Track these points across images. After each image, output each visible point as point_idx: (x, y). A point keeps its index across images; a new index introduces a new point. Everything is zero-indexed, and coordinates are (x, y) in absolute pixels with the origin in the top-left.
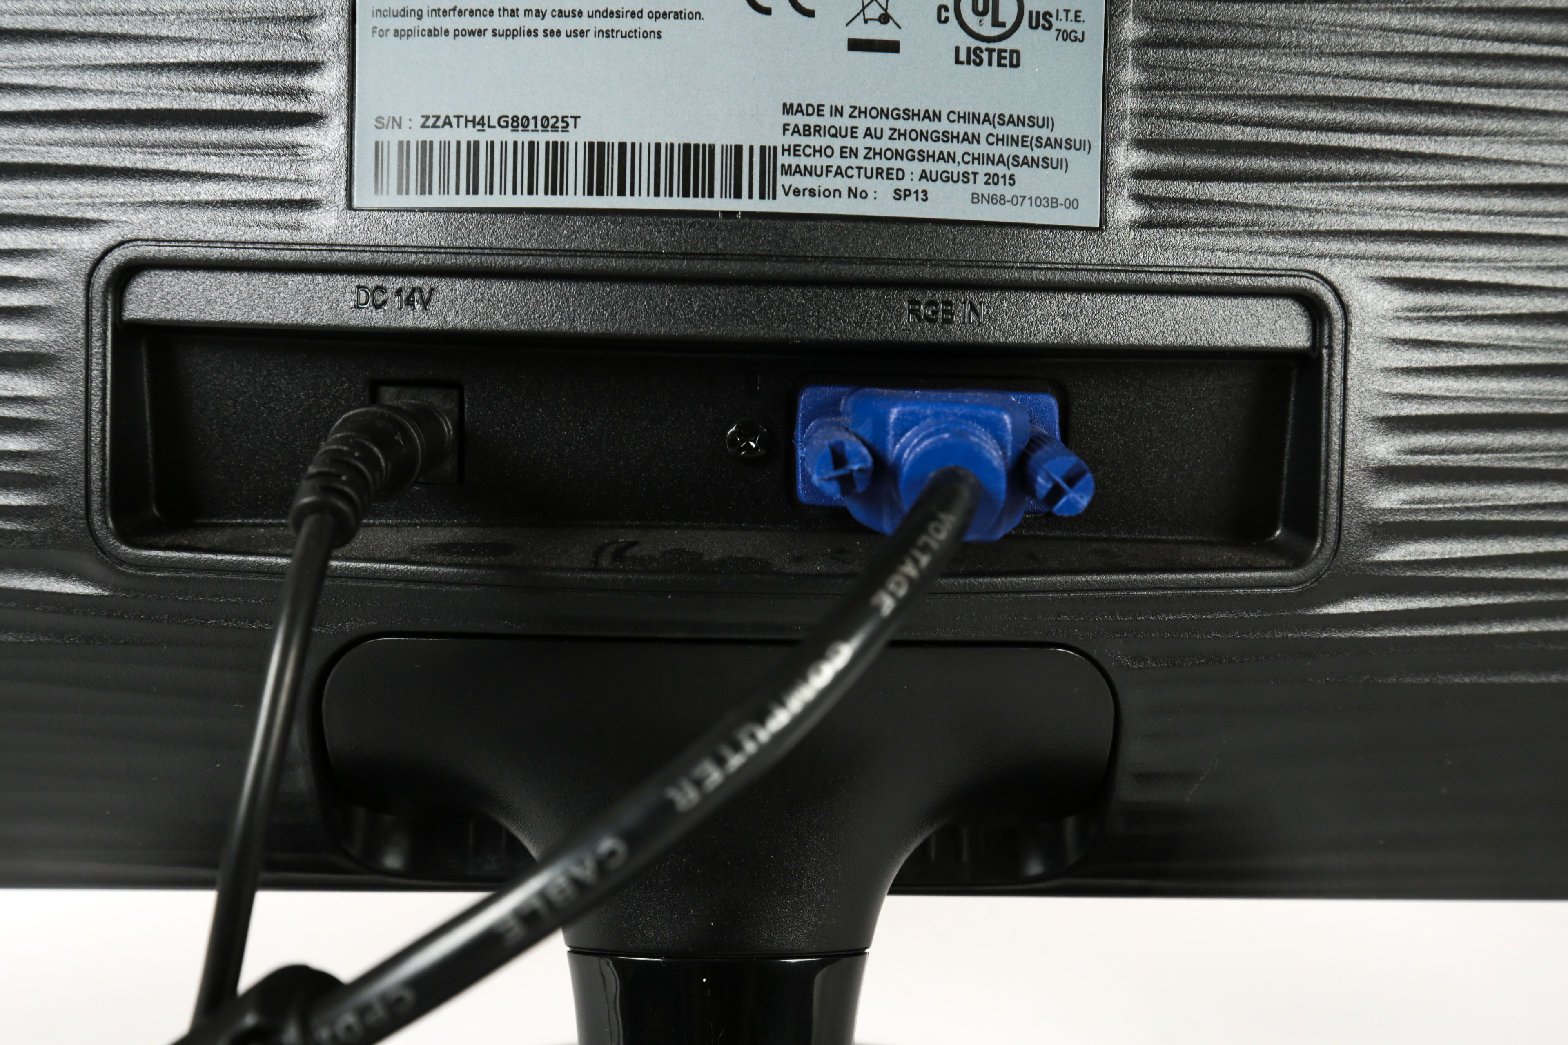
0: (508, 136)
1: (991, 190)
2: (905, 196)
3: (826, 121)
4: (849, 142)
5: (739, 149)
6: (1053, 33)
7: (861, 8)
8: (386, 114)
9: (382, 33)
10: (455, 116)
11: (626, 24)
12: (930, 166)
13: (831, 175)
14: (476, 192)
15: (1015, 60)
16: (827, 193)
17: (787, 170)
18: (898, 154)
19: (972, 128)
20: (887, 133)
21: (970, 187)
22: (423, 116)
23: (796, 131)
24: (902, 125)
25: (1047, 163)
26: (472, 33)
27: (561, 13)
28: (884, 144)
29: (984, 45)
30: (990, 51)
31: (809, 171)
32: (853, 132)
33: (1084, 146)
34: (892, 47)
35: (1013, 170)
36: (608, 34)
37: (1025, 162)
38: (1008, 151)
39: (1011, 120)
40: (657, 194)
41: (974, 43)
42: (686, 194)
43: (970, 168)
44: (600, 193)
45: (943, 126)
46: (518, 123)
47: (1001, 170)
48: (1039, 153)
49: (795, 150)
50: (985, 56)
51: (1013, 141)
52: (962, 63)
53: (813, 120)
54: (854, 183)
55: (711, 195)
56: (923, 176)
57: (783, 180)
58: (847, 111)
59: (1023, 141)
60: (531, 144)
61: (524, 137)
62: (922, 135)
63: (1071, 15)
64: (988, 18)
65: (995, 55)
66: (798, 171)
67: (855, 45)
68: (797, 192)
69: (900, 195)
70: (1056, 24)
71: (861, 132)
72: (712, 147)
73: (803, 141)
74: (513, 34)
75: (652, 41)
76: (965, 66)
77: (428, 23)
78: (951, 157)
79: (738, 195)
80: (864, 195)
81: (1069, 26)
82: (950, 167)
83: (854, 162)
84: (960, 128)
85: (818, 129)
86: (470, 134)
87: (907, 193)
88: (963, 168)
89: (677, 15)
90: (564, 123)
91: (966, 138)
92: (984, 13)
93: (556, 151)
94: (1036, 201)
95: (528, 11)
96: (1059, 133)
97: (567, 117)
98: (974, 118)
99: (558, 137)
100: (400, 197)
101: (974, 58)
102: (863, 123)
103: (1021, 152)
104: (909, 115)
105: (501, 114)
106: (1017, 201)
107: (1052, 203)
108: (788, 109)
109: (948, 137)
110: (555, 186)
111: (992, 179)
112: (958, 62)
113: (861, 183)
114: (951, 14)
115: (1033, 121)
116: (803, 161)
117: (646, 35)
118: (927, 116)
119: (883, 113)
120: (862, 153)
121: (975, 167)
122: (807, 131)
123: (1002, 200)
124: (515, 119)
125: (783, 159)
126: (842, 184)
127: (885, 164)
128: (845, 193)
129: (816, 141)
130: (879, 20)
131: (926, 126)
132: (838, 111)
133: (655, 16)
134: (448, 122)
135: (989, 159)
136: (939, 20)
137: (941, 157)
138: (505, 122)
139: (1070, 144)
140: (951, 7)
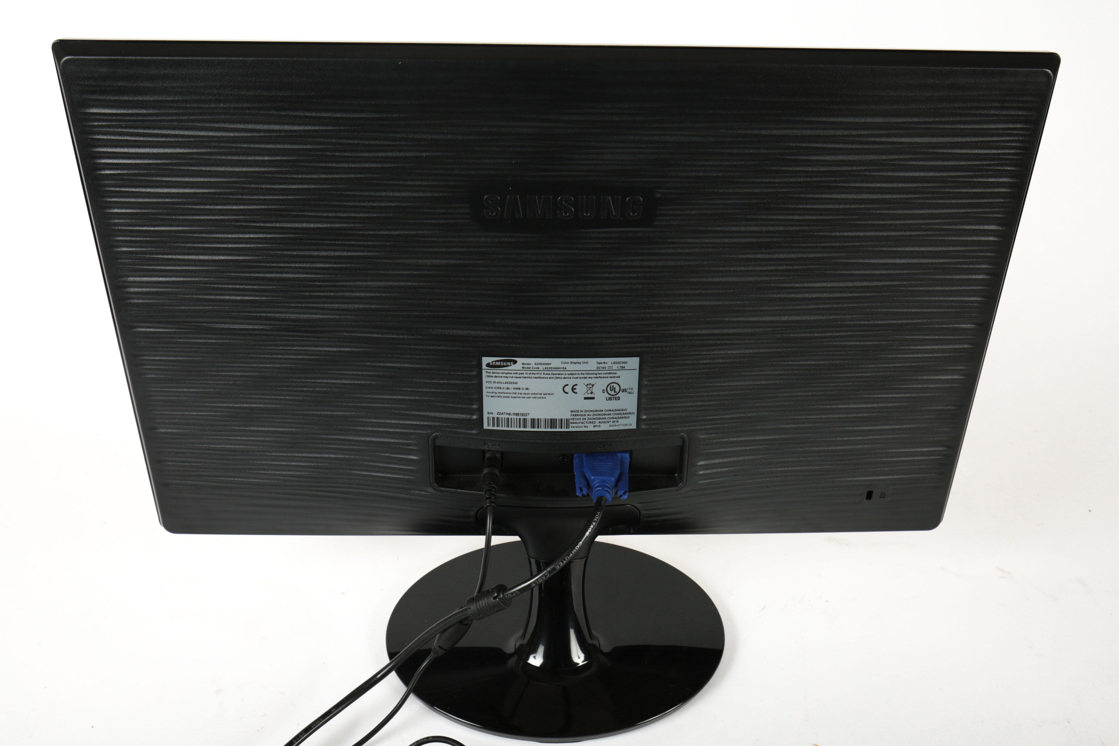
0: (515, 417)
1: (614, 424)
3: (580, 413)
4: (584, 417)
5: (562, 419)
6: (627, 392)
7: (587, 391)
8: (490, 412)
9: (489, 396)
10: (504, 413)
11: (539, 396)
12: (601, 420)
13: (580, 424)
14: (509, 427)
15: (619, 398)
16: (580, 427)
17: (571, 423)
18: (594, 419)
19: (609, 413)
20: (592, 415)
21: (609, 424)
22: (497, 413)
23: (573, 415)
24: (595, 413)
25: (625, 417)
26: (507, 397)
27: (525, 394)
28: (592, 417)
29: (612, 396)
30: (614, 397)
31: (576, 423)
32: (585, 415)
33: (633, 413)
34: (593, 398)
35: (618, 420)
36: (535, 398)
37: (621, 418)
38: (617, 416)
39: (618, 410)
40: (545, 428)
41: (610, 396)
42: (551, 428)
43: (609, 420)
44: (534, 428)
45: (604, 412)
46: (517, 414)
47: (615, 420)
48: (623, 416)
49: (573, 419)
50: (612, 398)
51: (618, 414)
53: (577, 413)
54: (585, 425)
55: (556, 428)
56: (599, 422)
57: (571, 425)
58: (584, 411)
59: (620, 414)
60: (520, 419)
61: (518, 417)
62: (599, 415)
63: (631, 389)
64: (613, 391)
66: (574, 423)
67: (585, 398)
68: (574, 427)
69: (594, 426)
70: (627, 391)
71: (587, 415)
72: (556, 419)
73: (575, 417)
74: (515, 397)
75: (544, 399)
77: (498, 395)
78: (605, 418)
79: (562, 428)
80: (587, 427)
81: (630, 391)
82: (605, 420)
83: (585, 421)
84: (607, 413)
85: (578, 415)
86: (507, 416)
87: (596, 426)
88: (608, 420)
89: (549, 394)
90: (526, 415)
91: (608, 414)
92: (612, 390)
93: (525, 420)
94: (623, 425)
95: (518, 393)
96: (628, 412)
98: (610, 410)
99: (525, 417)
100: (493, 427)
101: (610, 399)
102: (587, 413)
103: (620, 416)
104: (596, 411)
106: (618, 425)
107: (626, 425)
108: (572, 411)
109: (605, 415)
110: (525, 426)
111: (614, 422)
112: (607, 400)
113: (586, 425)
114: (605, 391)
115: (622, 410)
116: (575, 421)
117: (543, 398)
118: (600, 411)
119: (591, 411)
120: (587, 419)
121: (610, 420)
122: (576, 415)
123: (616, 425)
124: (516, 414)
125: (571, 421)
126: (583, 425)
127: (591, 421)
128: (583, 427)
129: (577, 417)
130: (590, 393)
131: (600, 413)
132: (582, 411)
133: (544, 394)
134: (502, 414)
135: (613, 418)
136: (603, 392)
137: (603, 419)
138: (514, 414)
139: (630, 413)
140: (605, 390)
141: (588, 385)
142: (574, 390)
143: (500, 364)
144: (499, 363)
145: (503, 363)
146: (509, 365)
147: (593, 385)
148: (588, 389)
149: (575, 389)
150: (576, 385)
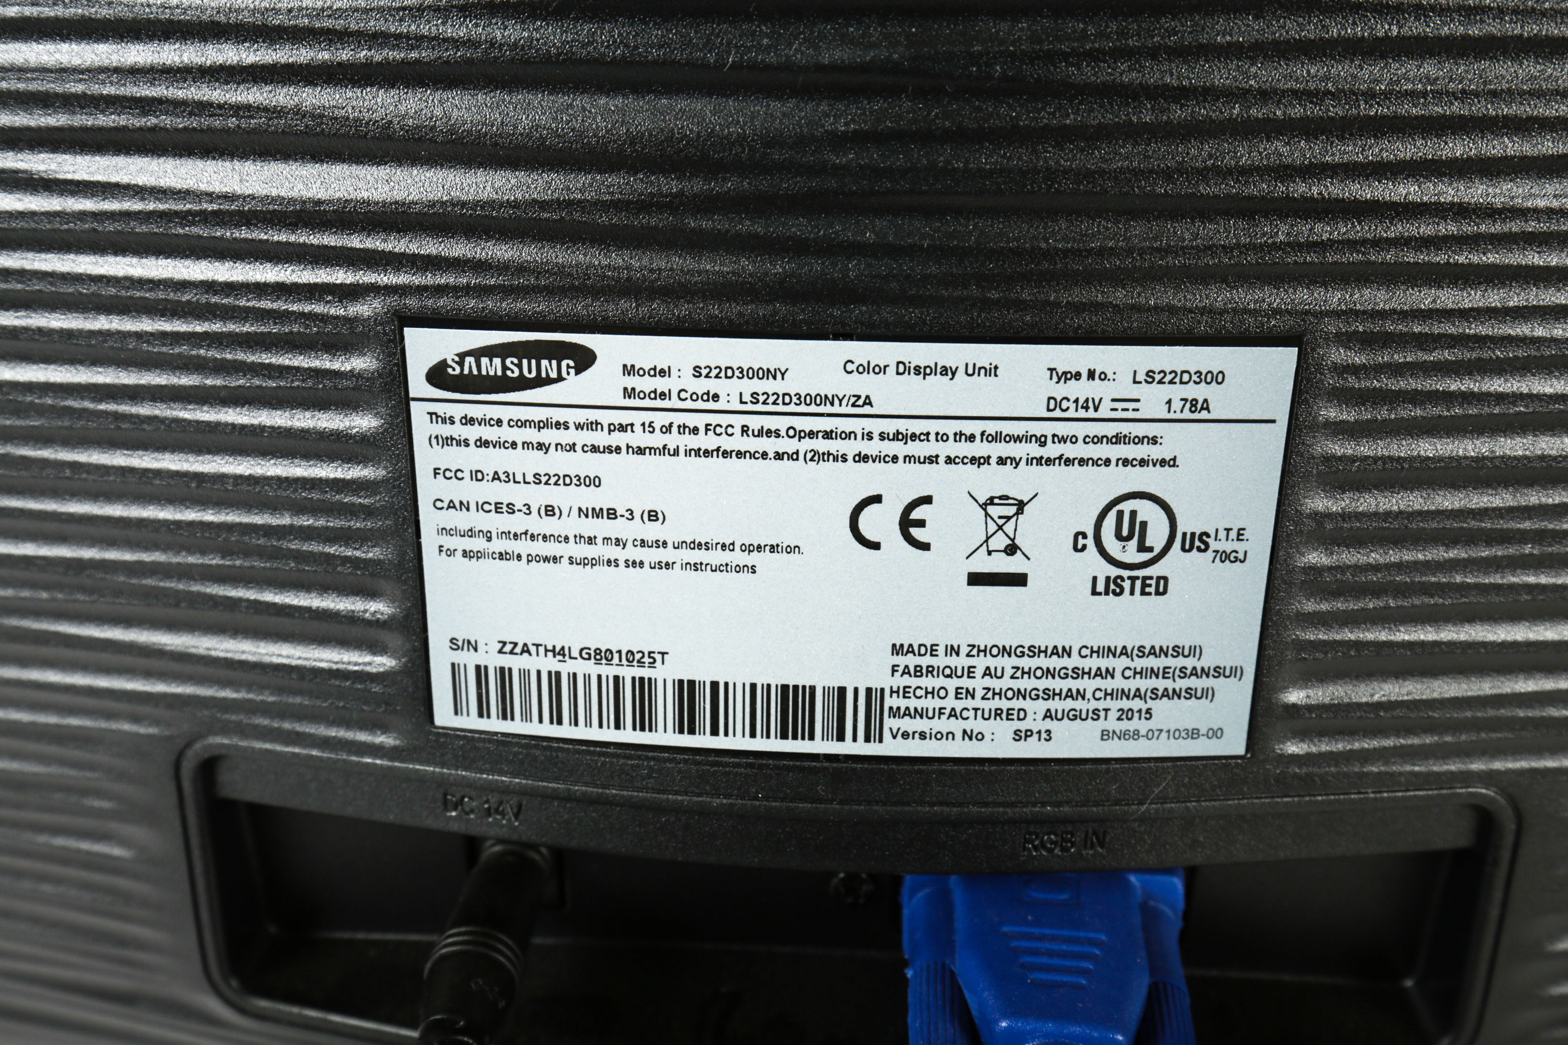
0: (591, 668)
1: (1125, 725)
2: (1026, 736)
3: (941, 661)
4: (965, 682)
5: (842, 691)
6: (1210, 554)
7: (985, 538)
8: (460, 637)
9: (451, 553)
10: (533, 645)
11: (716, 557)
12: (1055, 704)
13: (943, 717)
14: (560, 722)
15: (1162, 586)
16: (939, 736)
17: (895, 713)
18: (1020, 694)
19: (1105, 663)
20: (1009, 672)
21: (1101, 724)
22: (499, 642)
23: (906, 671)
24: (1026, 663)
25: (1190, 693)
26: (546, 559)
27: (643, 543)
28: (1005, 683)
29: (1126, 573)
30: (1133, 579)
31: (920, 713)
32: (970, 672)
33: (1236, 672)
34: (1019, 580)
35: (1151, 704)
36: (697, 567)
37: (1166, 694)
38: (1145, 684)
39: (1153, 652)
40: (753, 735)
41: (1114, 572)
42: (784, 736)
43: (1101, 705)
44: (692, 731)
45: (1074, 661)
46: (602, 656)
47: (1137, 704)
48: (1182, 684)
49: (905, 692)
50: (1127, 585)
51: (1154, 673)
52: (1100, 594)
53: (926, 661)
54: (969, 725)
55: (812, 737)
56: (1048, 715)
57: (890, 723)
58: (964, 650)
59: (1165, 673)
60: (616, 678)
61: (608, 671)
62: (1049, 673)
63: (1233, 534)
64: (1134, 543)
65: (1138, 584)
66: (907, 713)
67: (975, 579)
68: (905, 735)
69: (1018, 736)
70: (1213, 545)
71: (979, 672)
72: (813, 689)
73: (913, 682)
74: (593, 562)
75: (746, 576)
76: (1103, 597)
77: (498, 545)
78: (1081, 695)
79: (841, 737)
80: (981, 737)
81: (1228, 546)
82: (1079, 704)
83: (970, 703)
84: (1093, 663)
85: (930, 670)
86: (550, 664)
87: (1029, 733)
88: (1094, 704)
89: (773, 548)
90: (652, 658)
91: (1099, 673)
92: (1129, 538)
93: (643, 687)
94: (1175, 734)
95: (606, 539)
96: (1207, 662)
97: (654, 652)
98: (1111, 652)
99: (646, 673)
100: (481, 720)
101: (1114, 588)
102: (981, 663)
103: (1161, 684)
104: (1034, 651)
105: (583, 646)
106: (1150, 735)
107: (1193, 734)
108: (897, 650)
109: (1078, 673)
110: (644, 722)
111: (1126, 714)
112: (1094, 593)
113: (976, 725)
114: (1090, 542)
115: (1178, 651)
116: (912, 703)
117: (739, 569)
118: (1055, 652)
119: (1005, 651)
120: (980, 693)
121: (1108, 703)
122: (918, 672)
123: (1136, 735)
124: (598, 651)
125: (891, 702)
126: (956, 726)
127: (1004, 704)
128: (959, 735)
129: (928, 682)
130: (1005, 551)
131: (1054, 663)
132: (954, 650)
133: (748, 549)
134: (526, 650)
135: (1124, 694)
136: (1076, 549)
137: (1069, 695)
138: (585, 654)
139: (1218, 672)
140: (1090, 534)
141: (991, 501)
142: (915, 532)
143: (505, 368)
144: (497, 361)
145: (520, 366)
146: (554, 375)
147: (1021, 506)
148: (992, 527)
149: (921, 523)
150: (927, 500)
